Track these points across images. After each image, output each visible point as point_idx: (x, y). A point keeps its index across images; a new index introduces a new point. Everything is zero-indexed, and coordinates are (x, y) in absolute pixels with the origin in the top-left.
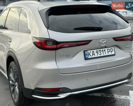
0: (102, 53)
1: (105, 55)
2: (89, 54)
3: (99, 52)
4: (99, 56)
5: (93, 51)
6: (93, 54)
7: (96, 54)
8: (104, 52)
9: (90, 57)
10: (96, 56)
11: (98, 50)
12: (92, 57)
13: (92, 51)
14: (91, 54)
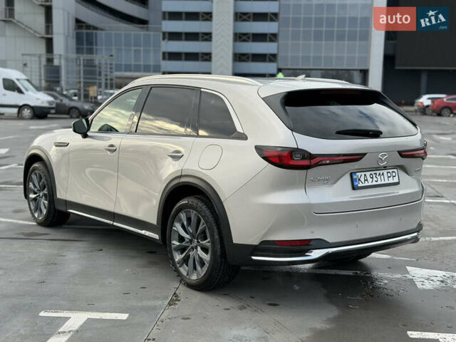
0: (379, 178)
1: (383, 182)
2: (359, 180)
3: (374, 176)
4: (374, 183)
5: (365, 175)
6: (365, 180)
7: (370, 180)
8: (382, 177)
9: (360, 185)
10: (370, 184)
11: (372, 173)
12: (364, 185)
13: (363, 174)
14: (362, 179)
